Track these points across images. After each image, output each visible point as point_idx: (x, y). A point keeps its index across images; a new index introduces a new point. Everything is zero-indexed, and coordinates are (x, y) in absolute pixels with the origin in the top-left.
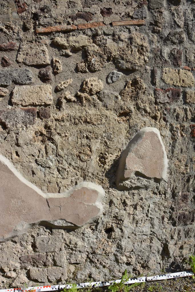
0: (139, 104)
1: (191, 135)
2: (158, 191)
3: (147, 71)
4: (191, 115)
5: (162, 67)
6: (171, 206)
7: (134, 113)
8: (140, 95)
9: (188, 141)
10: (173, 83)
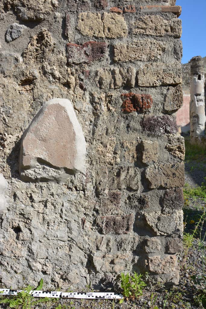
0: (46, 67)
1: (123, 109)
2: (73, 186)
3: (57, 19)
4: (121, 79)
5: (77, 11)
6: (95, 208)
7: (39, 80)
8: (47, 54)
9: (118, 118)
10: (93, 34)
